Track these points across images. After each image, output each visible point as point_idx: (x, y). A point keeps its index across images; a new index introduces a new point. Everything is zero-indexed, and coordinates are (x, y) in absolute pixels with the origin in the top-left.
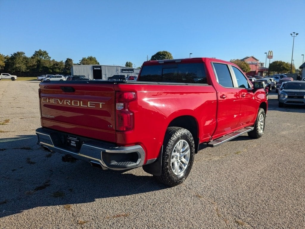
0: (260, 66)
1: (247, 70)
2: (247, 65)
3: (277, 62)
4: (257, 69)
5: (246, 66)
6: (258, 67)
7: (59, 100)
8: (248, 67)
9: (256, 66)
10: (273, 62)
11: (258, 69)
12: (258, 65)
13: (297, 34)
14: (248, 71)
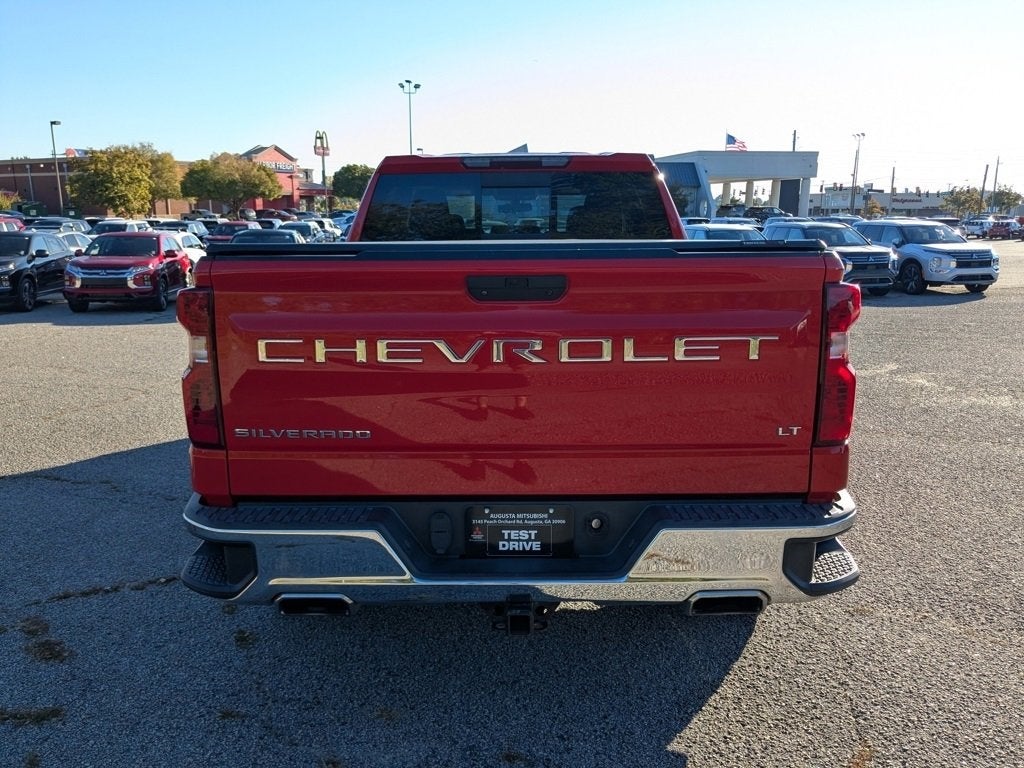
0: (305, 180)
1: (270, 191)
2: (269, 175)
3: (355, 167)
4: (295, 188)
5: (268, 179)
6: (296, 182)
7: (442, 346)
8: (272, 180)
9: (291, 177)
10: (343, 168)
11: (298, 189)
12: (298, 177)
13: (417, 86)
14: (276, 196)
